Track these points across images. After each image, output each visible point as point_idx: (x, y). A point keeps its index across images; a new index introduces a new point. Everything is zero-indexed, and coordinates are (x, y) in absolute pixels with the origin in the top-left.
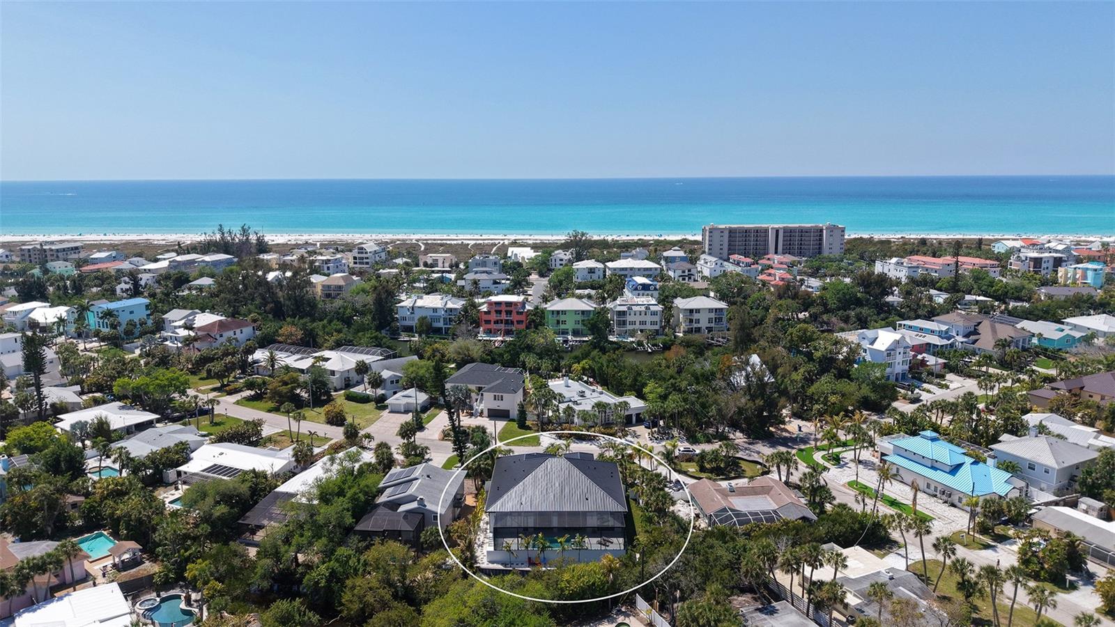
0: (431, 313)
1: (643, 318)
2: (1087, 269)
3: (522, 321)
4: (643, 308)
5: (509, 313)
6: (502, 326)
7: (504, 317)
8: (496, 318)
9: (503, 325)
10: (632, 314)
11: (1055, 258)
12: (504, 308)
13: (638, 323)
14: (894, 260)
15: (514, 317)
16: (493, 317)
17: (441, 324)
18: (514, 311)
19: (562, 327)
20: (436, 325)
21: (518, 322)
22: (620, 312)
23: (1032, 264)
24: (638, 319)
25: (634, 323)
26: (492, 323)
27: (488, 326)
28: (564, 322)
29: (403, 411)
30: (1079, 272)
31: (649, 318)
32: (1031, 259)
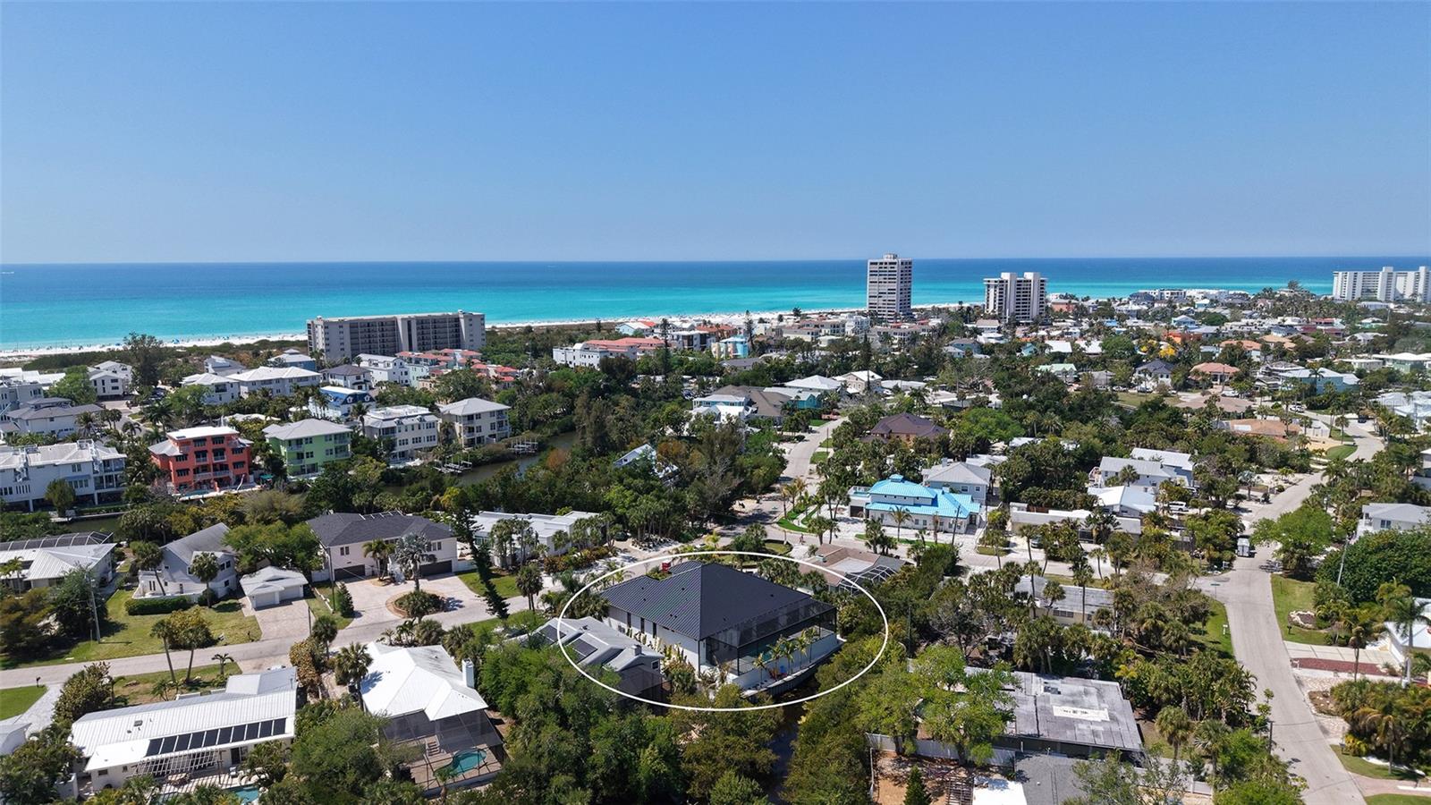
0: (70, 473)
1: (416, 434)
2: (736, 342)
3: (244, 462)
4: (416, 421)
5: (219, 453)
6: (209, 475)
7: (211, 459)
8: (196, 464)
9: (211, 473)
10: (403, 429)
11: (701, 335)
12: (210, 447)
13: (410, 441)
14: (578, 346)
15: (228, 458)
16: (192, 462)
17: (90, 489)
18: (229, 449)
19: (307, 462)
20: (80, 491)
21: (236, 465)
22: (387, 429)
23: (686, 341)
24: (409, 436)
25: (405, 442)
26: (191, 472)
27: (183, 479)
28: (310, 455)
29: (278, 602)
30: (730, 345)
31: (424, 433)
32: (684, 337)
